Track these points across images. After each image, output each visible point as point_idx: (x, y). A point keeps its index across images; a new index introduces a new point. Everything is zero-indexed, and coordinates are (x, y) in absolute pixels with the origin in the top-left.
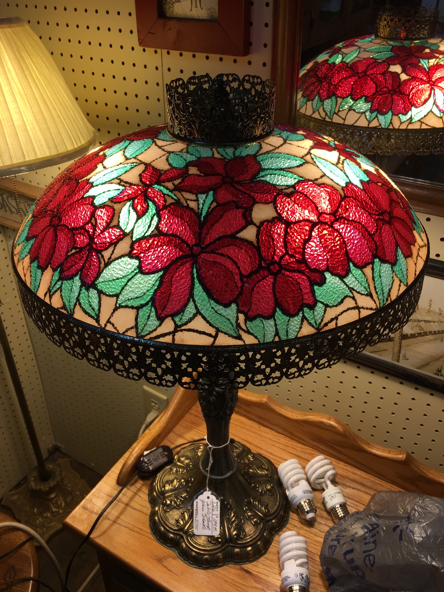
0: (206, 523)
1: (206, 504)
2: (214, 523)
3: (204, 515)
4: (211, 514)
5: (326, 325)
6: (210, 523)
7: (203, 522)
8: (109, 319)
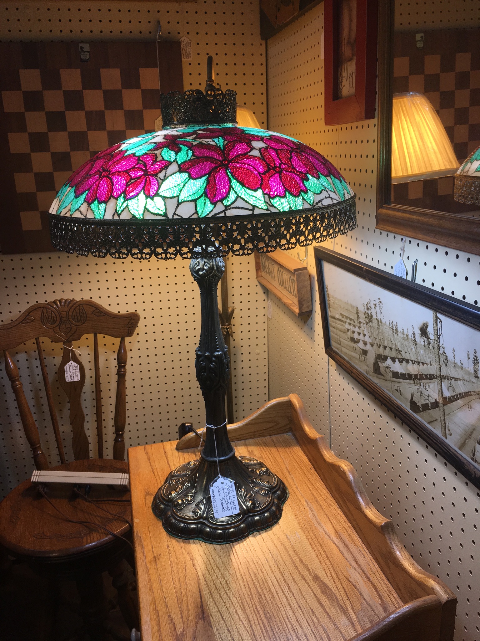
0: (225, 506)
1: (221, 489)
2: (232, 503)
3: (222, 499)
4: (228, 498)
5: (317, 204)
6: (229, 505)
7: (222, 505)
8: (175, 211)
